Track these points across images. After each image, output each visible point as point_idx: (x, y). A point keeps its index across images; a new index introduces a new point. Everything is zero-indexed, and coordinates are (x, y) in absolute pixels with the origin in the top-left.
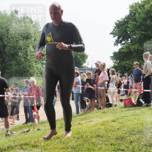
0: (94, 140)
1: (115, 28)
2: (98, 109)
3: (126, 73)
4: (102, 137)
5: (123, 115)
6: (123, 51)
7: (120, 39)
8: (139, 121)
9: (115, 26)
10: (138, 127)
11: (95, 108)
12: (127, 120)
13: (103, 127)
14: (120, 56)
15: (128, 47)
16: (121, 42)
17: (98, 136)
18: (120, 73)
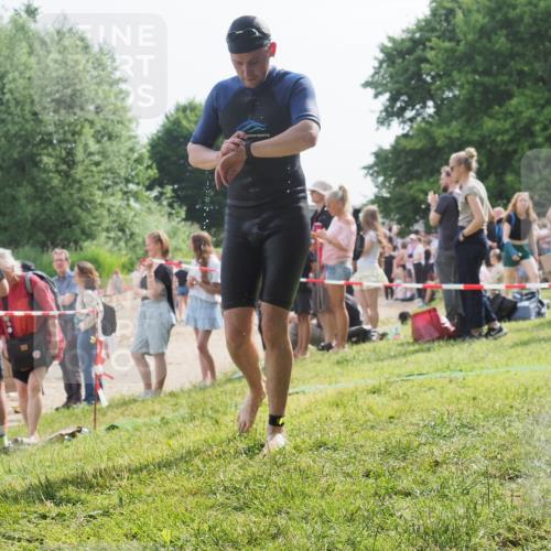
0: (305, 460)
1: (381, 66)
2: (323, 349)
3: (417, 221)
4: (335, 450)
5: (410, 368)
6: (409, 145)
7: (398, 104)
8: (463, 391)
9: (381, 56)
10: (460, 411)
11: (310, 346)
12: (421, 385)
13: (337, 414)
14: (399, 163)
15: (425, 133)
16: (400, 113)
17: (320, 445)
18: (399, 223)
